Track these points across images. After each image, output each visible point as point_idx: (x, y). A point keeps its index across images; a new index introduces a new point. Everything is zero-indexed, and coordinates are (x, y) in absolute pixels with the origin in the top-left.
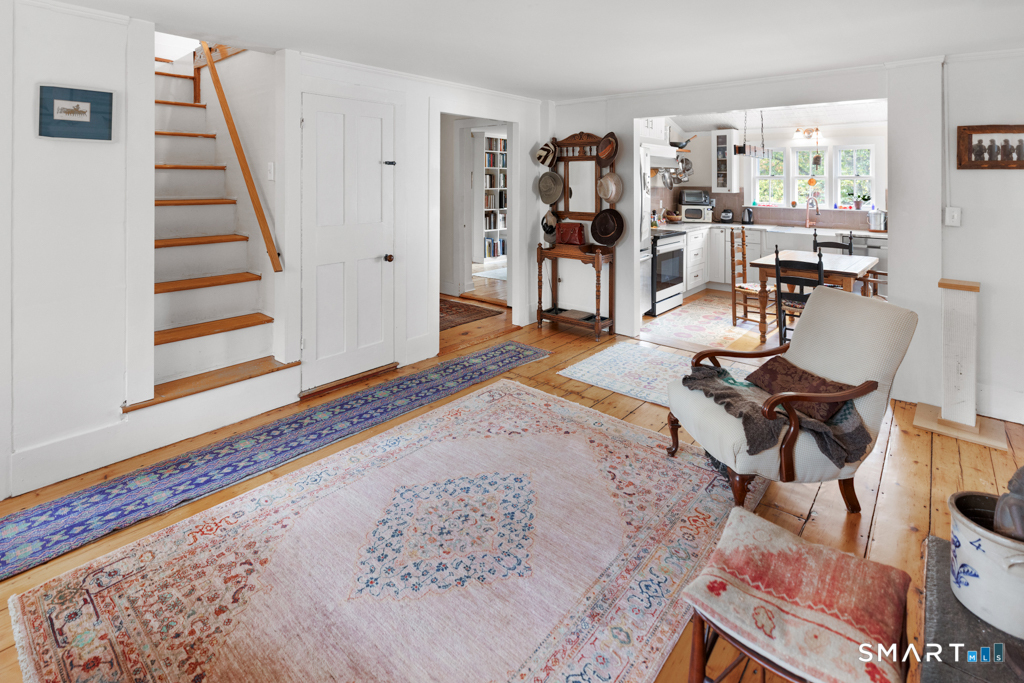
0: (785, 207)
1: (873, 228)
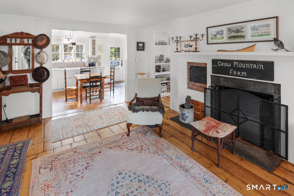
0: (61, 62)
1: (86, 66)
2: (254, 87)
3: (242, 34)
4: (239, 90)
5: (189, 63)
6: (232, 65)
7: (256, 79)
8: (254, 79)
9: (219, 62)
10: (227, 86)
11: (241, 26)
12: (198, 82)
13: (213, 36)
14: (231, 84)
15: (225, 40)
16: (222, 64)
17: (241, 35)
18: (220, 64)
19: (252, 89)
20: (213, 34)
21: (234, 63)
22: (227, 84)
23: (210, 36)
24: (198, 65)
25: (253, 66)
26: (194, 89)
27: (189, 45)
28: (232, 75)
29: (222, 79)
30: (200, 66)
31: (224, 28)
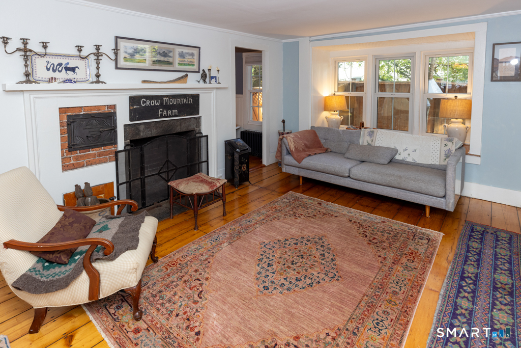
2: (181, 126)
3: (170, 60)
4: (167, 136)
5: (62, 110)
6: (162, 103)
7: (186, 116)
8: (184, 116)
9: (143, 101)
10: (150, 136)
11: (169, 48)
12: (93, 147)
13: (127, 56)
14: (155, 130)
15: (147, 65)
16: (147, 103)
17: (168, 60)
18: (144, 102)
19: (178, 130)
20: (128, 52)
21: (164, 99)
22: (150, 132)
23: (122, 55)
24: (91, 110)
25: (183, 100)
26: (83, 166)
27: (63, 66)
28: (162, 116)
29: (142, 127)
30: (97, 113)
31: (147, 47)
